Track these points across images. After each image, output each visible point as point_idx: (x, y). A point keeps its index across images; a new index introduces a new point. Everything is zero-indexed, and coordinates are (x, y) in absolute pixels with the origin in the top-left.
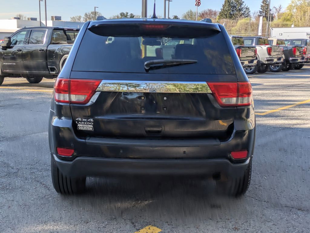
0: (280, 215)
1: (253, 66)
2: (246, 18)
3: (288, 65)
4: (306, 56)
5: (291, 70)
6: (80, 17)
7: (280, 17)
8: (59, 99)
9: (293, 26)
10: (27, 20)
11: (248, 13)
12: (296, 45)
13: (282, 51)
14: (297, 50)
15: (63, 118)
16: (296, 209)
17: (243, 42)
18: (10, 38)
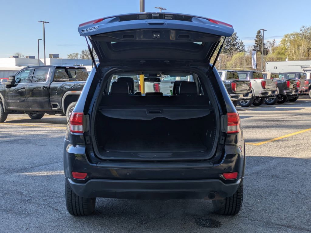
0: (271, 231)
1: (248, 99)
2: (241, 52)
3: (283, 97)
4: (299, 89)
5: (286, 102)
6: (77, 54)
7: (274, 51)
8: (73, 130)
9: (287, 59)
10: (25, 58)
11: (242, 48)
12: (290, 79)
13: (276, 84)
14: (290, 84)
15: (77, 146)
16: (286, 227)
17: (238, 76)
18: (14, 77)
